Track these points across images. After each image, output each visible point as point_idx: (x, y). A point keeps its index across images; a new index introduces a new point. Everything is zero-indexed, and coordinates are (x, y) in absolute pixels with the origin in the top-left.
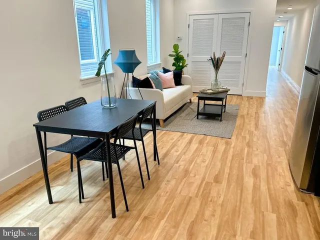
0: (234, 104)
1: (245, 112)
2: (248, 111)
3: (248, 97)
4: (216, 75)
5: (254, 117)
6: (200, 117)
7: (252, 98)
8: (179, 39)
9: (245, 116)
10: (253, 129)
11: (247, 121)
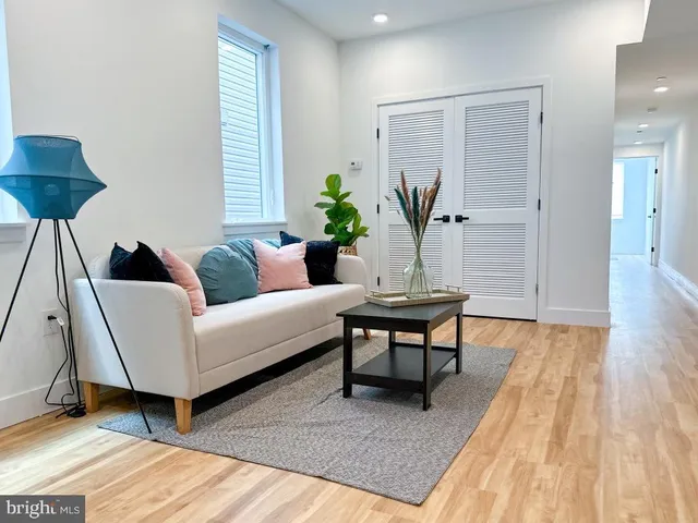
0: (502, 346)
1: (530, 375)
2: (542, 371)
3: (554, 327)
4: (418, 251)
5: (557, 396)
6: (357, 389)
7: (565, 329)
8: (355, 168)
9: (525, 393)
10: (538, 454)
11: (525, 410)
